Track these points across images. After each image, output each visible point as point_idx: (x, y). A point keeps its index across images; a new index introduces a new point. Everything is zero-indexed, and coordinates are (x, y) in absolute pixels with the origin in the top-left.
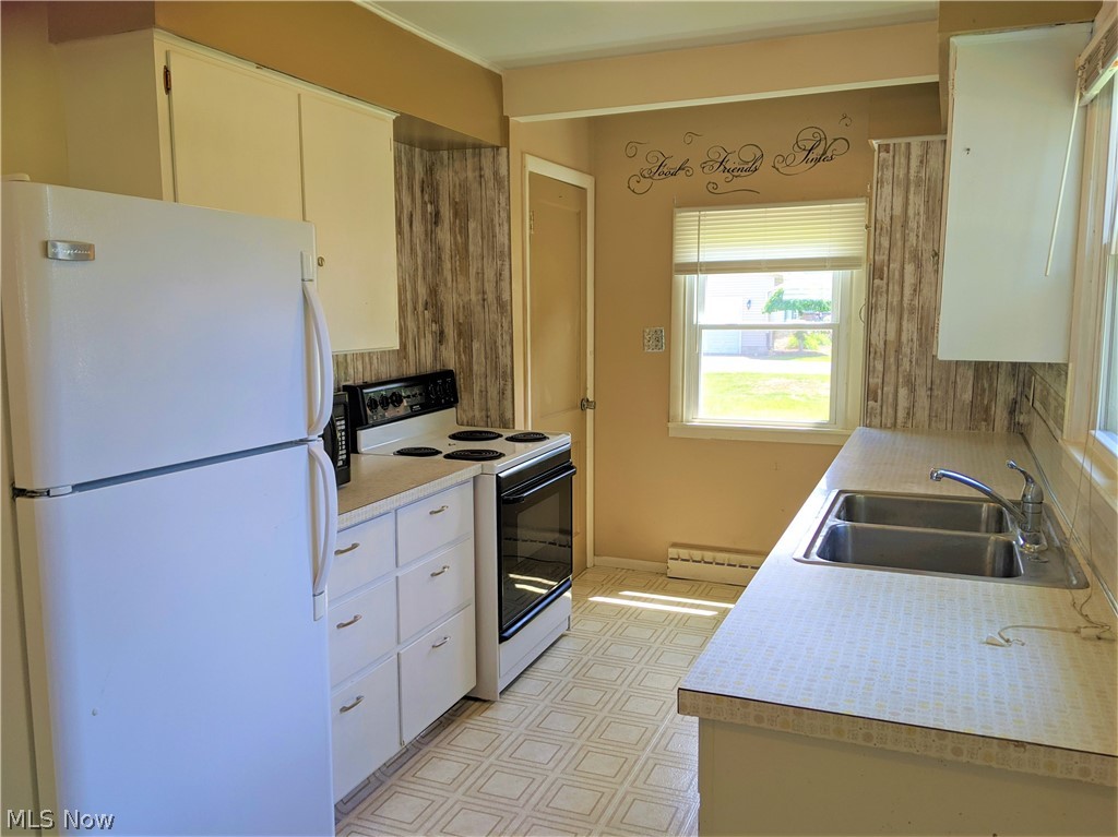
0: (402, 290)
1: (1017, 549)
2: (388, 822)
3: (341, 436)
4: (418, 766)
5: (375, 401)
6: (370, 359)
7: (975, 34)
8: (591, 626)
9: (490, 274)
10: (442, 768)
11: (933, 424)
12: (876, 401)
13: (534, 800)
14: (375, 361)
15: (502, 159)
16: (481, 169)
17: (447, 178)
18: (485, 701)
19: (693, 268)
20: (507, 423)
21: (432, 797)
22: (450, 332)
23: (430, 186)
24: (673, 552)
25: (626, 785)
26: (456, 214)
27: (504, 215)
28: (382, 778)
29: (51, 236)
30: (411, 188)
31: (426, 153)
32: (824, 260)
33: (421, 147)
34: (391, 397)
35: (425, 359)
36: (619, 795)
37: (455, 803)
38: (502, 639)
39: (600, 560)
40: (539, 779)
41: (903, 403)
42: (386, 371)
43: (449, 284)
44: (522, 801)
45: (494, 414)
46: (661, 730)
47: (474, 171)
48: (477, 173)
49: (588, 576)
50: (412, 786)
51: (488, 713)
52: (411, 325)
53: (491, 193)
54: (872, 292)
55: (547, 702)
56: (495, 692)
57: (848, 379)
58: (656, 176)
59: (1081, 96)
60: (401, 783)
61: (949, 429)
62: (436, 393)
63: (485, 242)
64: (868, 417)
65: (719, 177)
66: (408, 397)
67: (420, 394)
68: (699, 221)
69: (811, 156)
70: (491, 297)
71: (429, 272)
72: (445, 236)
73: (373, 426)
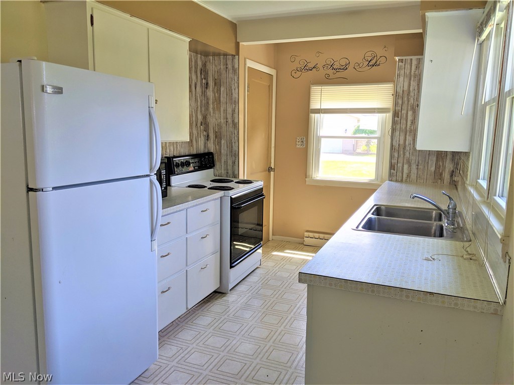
0: (191, 116)
1: (444, 227)
2: (181, 340)
3: (163, 177)
4: (194, 318)
5: (178, 164)
6: (177, 145)
7: (436, 11)
8: (270, 264)
9: (230, 111)
10: (205, 319)
11: (418, 180)
12: (394, 170)
13: (243, 333)
14: (179, 147)
15: (236, 61)
16: (227, 65)
17: (212, 69)
18: (223, 293)
19: (318, 111)
20: (236, 176)
21: (200, 331)
22: (212, 135)
23: (204, 71)
24: (306, 234)
25: (282, 327)
26: (215, 84)
27: (236, 85)
28: (179, 323)
29: (45, 83)
30: (196, 72)
31: (203, 57)
32: (374, 109)
33: (201, 54)
34: (185, 163)
35: (200, 147)
36: (279, 331)
37: (209, 333)
38: (231, 267)
39: (274, 237)
40: (245, 324)
41: (406, 171)
42: (183, 151)
43: (212, 114)
44: (238, 333)
45: (230, 172)
46: (298, 306)
47: (224, 65)
48: (225, 66)
49: (270, 244)
50: (191, 326)
51: (224, 298)
52: (195, 132)
53: (231, 75)
54: (394, 123)
55: (250, 294)
56: (228, 289)
57: (383, 161)
58: (303, 71)
59: (478, 40)
60: (187, 325)
61: (425, 182)
62: (205, 161)
63: (228, 97)
64: (391, 177)
65: (330, 72)
66: (193, 163)
67: (198, 162)
68: (321, 90)
69: (370, 64)
70: (230, 120)
71: (203, 109)
72: (210, 93)
73: (177, 175)
